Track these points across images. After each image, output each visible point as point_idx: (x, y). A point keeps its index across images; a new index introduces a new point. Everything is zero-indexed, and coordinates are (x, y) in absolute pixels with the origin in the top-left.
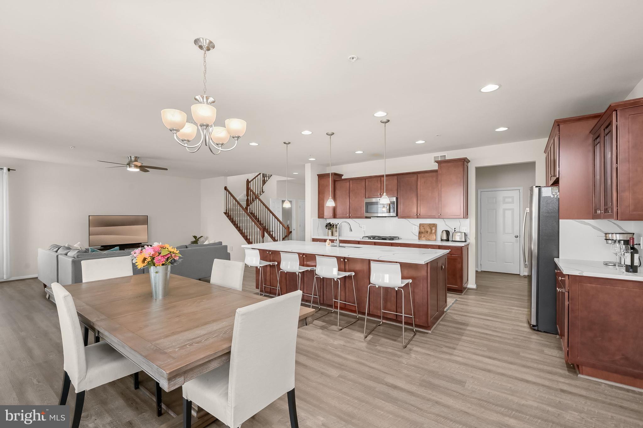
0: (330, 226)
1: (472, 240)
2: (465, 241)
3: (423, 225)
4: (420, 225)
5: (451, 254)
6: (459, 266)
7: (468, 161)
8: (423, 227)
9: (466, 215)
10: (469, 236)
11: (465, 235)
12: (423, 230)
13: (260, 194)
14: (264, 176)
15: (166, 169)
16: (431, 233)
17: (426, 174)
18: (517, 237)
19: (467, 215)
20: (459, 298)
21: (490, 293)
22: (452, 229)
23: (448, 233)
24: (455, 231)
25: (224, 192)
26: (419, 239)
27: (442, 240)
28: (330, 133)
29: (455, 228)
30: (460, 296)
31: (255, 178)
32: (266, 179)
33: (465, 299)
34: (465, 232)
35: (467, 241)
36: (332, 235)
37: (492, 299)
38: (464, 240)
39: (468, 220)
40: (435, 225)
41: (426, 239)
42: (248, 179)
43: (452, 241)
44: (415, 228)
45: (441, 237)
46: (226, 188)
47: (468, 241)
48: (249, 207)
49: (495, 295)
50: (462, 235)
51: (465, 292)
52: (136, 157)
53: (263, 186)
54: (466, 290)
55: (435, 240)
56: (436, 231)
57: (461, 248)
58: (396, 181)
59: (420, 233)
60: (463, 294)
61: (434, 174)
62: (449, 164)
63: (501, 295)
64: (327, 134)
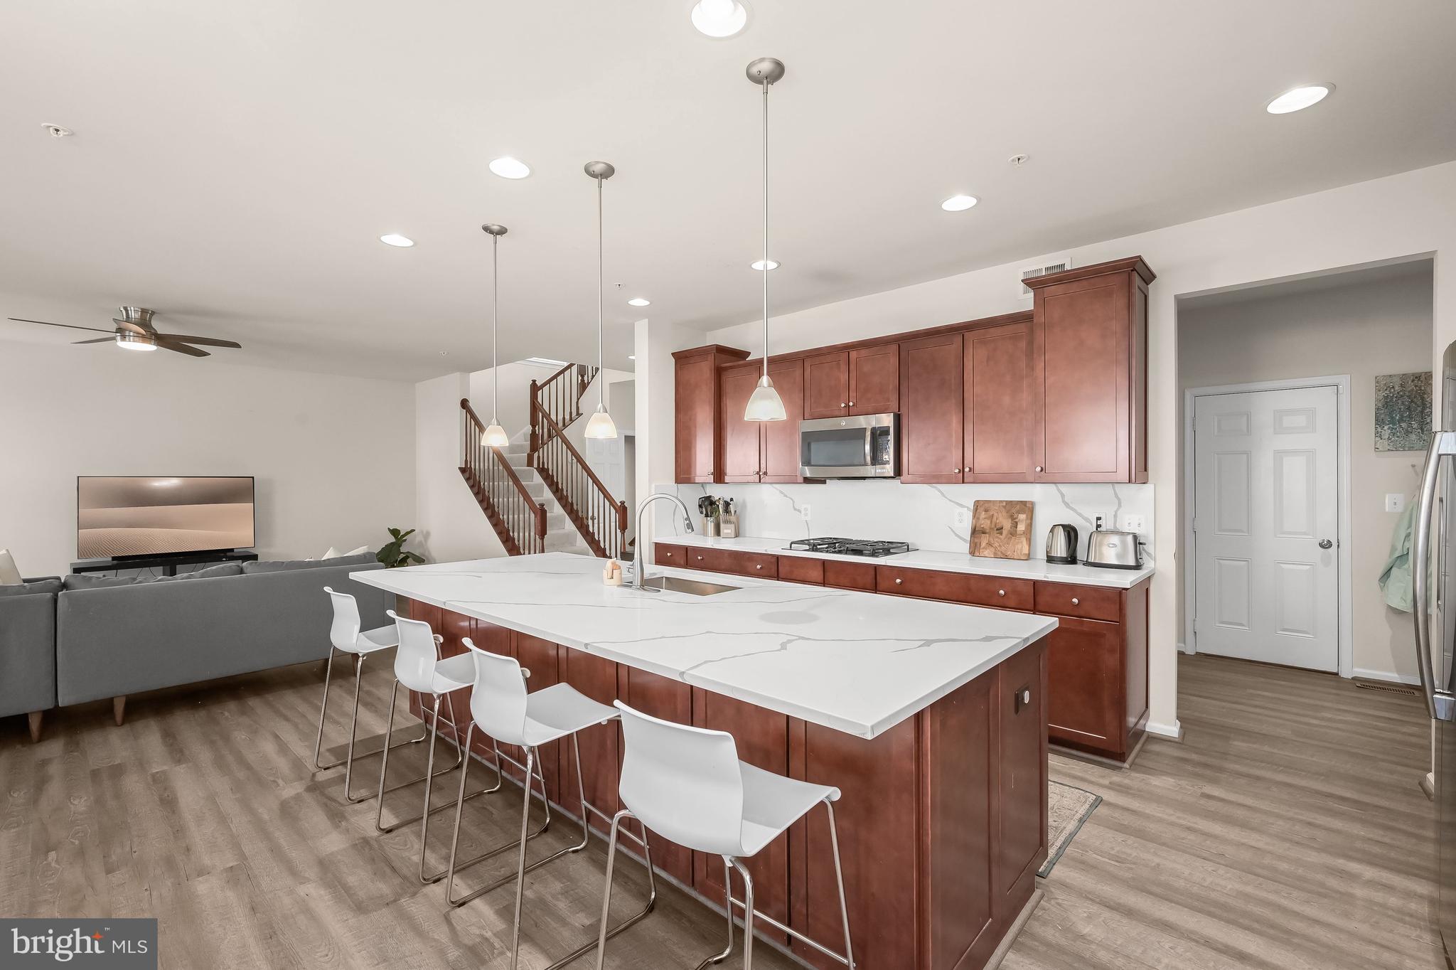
0: (708, 505)
1: (1162, 561)
2: (1138, 567)
3: (986, 505)
4: (978, 505)
5: (1082, 613)
6: (1110, 661)
7: (1148, 277)
8: (986, 511)
9: (1141, 470)
10: (1149, 548)
11: (1138, 543)
12: (985, 524)
13: (571, 419)
14: (582, 371)
15: (236, 345)
16: (1013, 533)
17: (992, 330)
18: (1326, 545)
19: (1146, 470)
20: (1112, 787)
21: (1237, 767)
22: (1087, 520)
23: (1071, 533)
24: (1098, 526)
25: (459, 413)
26: (973, 552)
27: (1050, 559)
28: (598, 168)
29: (1099, 519)
30: (1116, 777)
31: (555, 377)
32: (586, 382)
33: (1134, 796)
34: (1137, 531)
35: (1144, 567)
36: (718, 532)
37: (1249, 801)
38: (1132, 562)
39: (1149, 488)
40: (1027, 508)
41: (995, 554)
42: (534, 381)
43: (1087, 564)
44: (960, 515)
45: (1047, 547)
46: (464, 404)
47: (1149, 565)
48: (536, 455)
49: (1258, 778)
50: (1124, 543)
51: (1136, 758)
52: (144, 311)
53: (578, 399)
54: (1138, 747)
55: (1028, 557)
56: (1030, 526)
57: (1118, 595)
58: (894, 361)
59: (975, 532)
60: (1126, 765)
61: (1022, 328)
62: (1075, 287)
63: (1281, 777)
64: (587, 171)
